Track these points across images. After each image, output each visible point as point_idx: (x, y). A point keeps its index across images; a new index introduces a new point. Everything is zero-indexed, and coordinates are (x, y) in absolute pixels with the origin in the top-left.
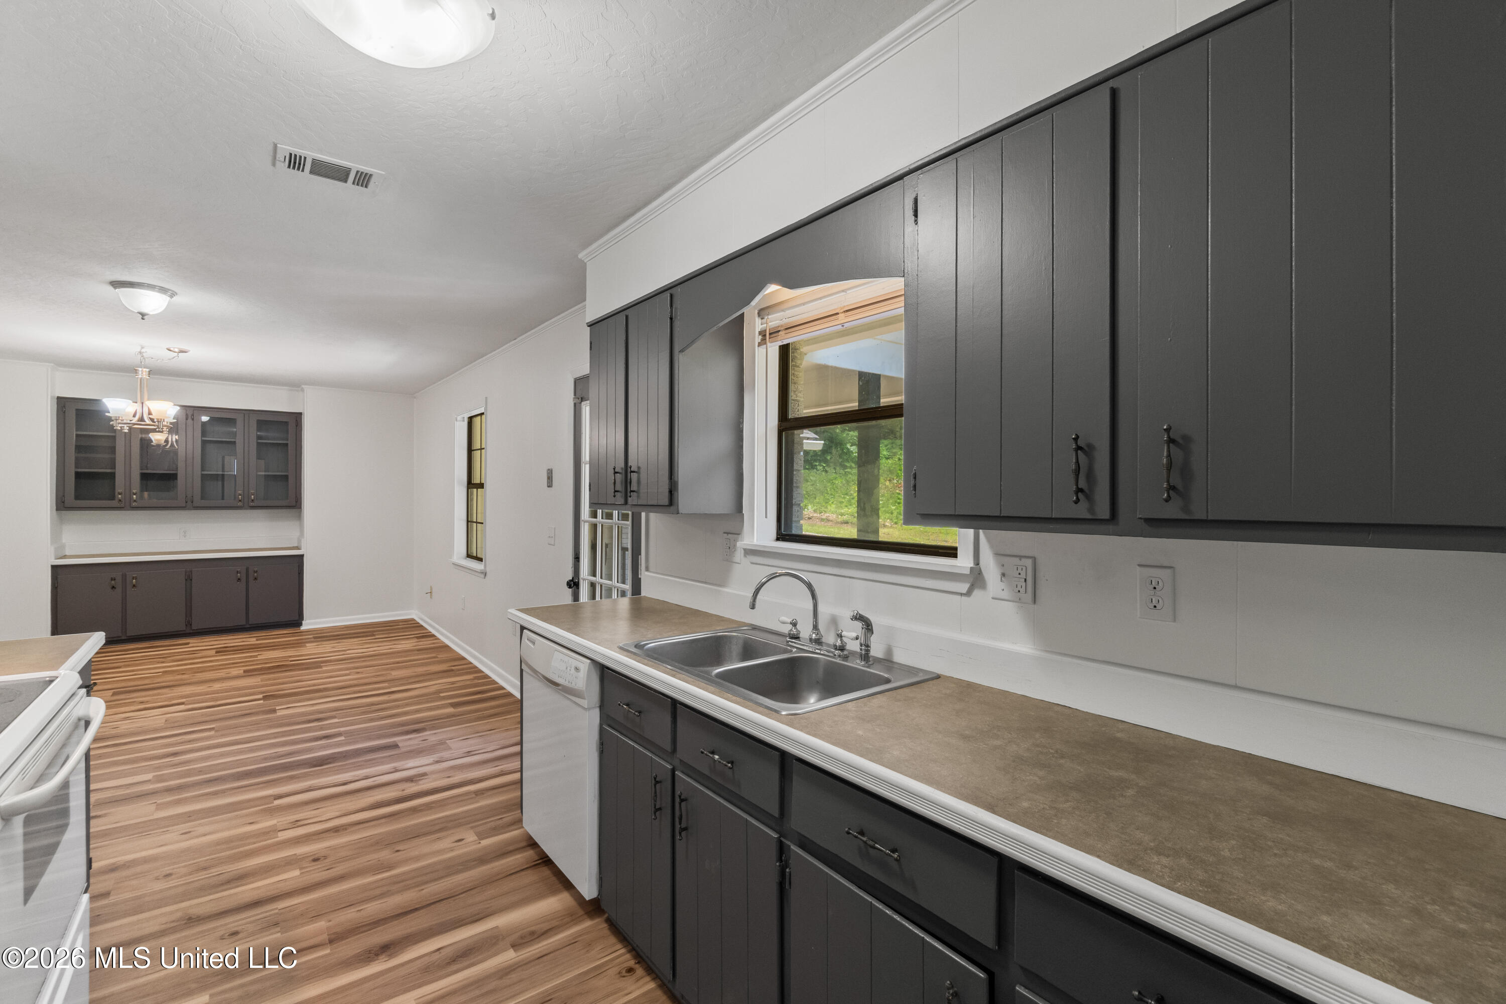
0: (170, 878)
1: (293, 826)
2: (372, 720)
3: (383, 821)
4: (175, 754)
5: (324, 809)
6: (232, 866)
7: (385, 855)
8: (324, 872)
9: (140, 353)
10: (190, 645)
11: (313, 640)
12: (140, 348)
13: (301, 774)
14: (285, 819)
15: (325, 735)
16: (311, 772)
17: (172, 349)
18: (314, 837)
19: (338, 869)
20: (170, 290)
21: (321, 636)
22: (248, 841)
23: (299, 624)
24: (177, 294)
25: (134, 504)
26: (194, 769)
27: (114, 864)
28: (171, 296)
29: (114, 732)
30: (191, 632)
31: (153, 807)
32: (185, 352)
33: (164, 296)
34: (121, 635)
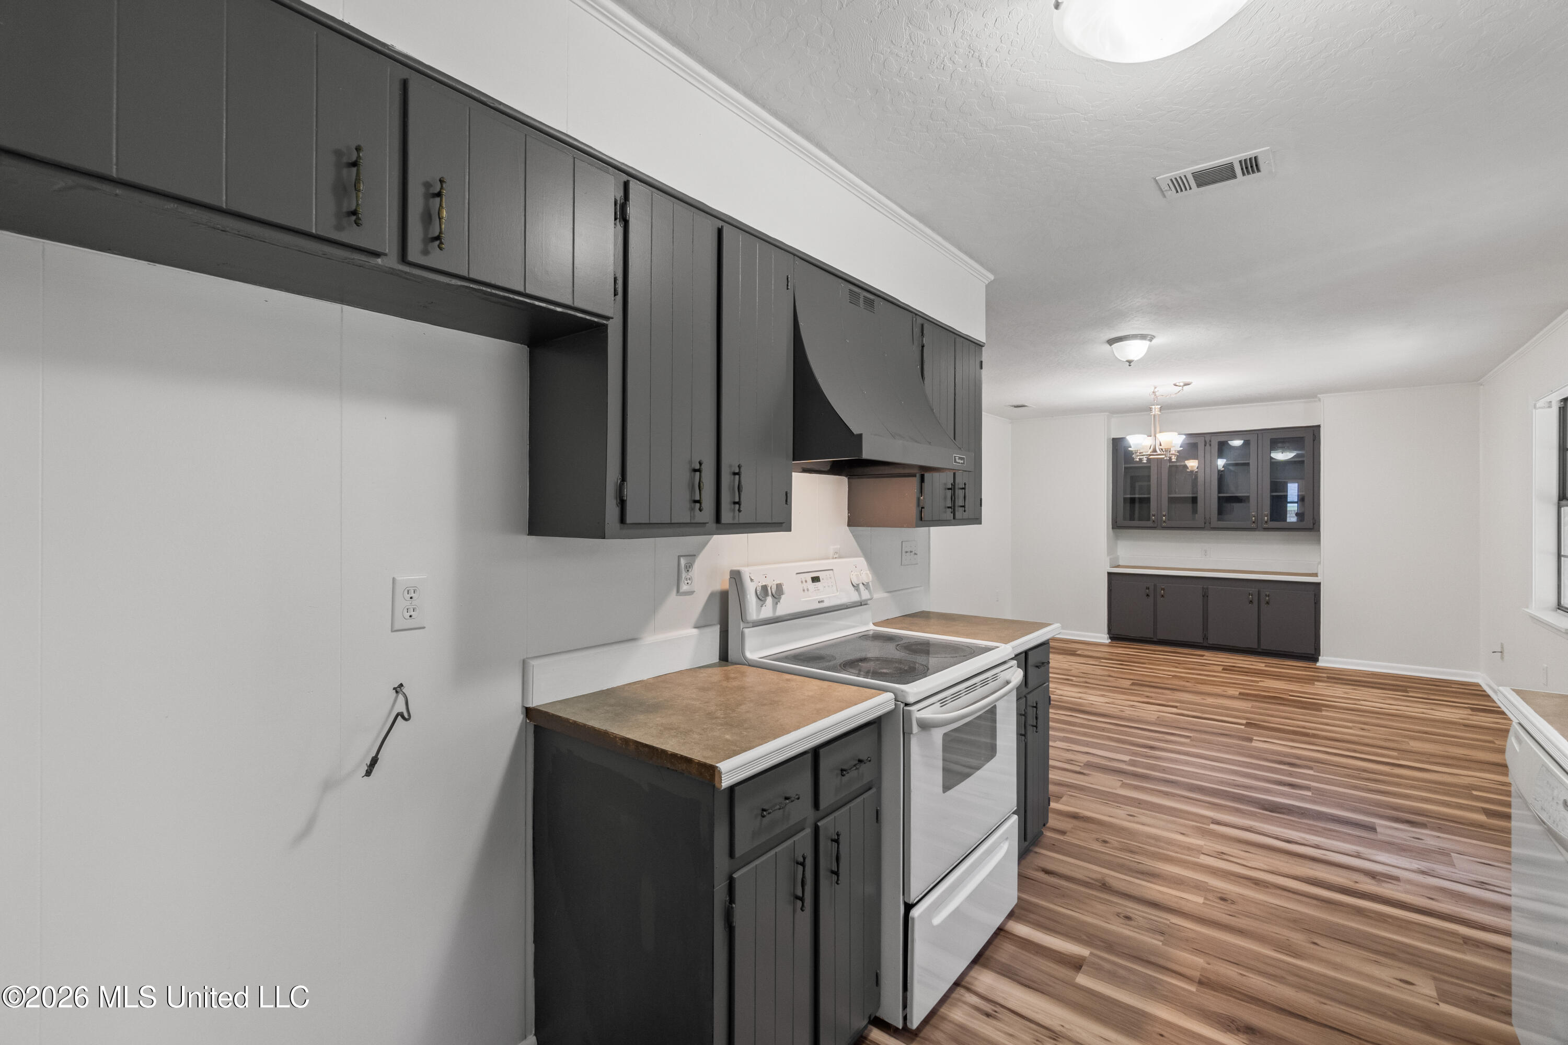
0: (1104, 845)
1: (1217, 856)
2: (1355, 788)
3: (1315, 902)
4: (1152, 748)
5: (1251, 855)
6: (1151, 861)
7: (1298, 938)
8: (1224, 915)
9: (1154, 392)
10: (1204, 658)
11: (1325, 679)
12: (1154, 388)
13: (1246, 810)
14: (1213, 845)
15: (1291, 783)
16: (1259, 813)
17: (1177, 384)
18: (1232, 878)
19: (1237, 920)
20: (1150, 335)
21: (1337, 677)
22: (1173, 848)
23: (1316, 660)
24: (1154, 337)
25: (1164, 524)
26: (1159, 765)
27: (1077, 813)
28: (1151, 340)
29: (1120, 714)
30: (1208, 645)
31: (1120, 783)
32: (1189, 384)
33: (1144, 342)
34: (1152, 637)
